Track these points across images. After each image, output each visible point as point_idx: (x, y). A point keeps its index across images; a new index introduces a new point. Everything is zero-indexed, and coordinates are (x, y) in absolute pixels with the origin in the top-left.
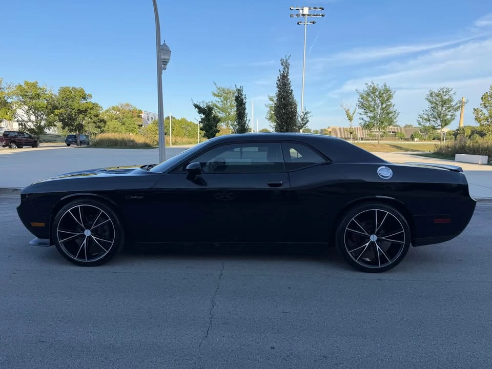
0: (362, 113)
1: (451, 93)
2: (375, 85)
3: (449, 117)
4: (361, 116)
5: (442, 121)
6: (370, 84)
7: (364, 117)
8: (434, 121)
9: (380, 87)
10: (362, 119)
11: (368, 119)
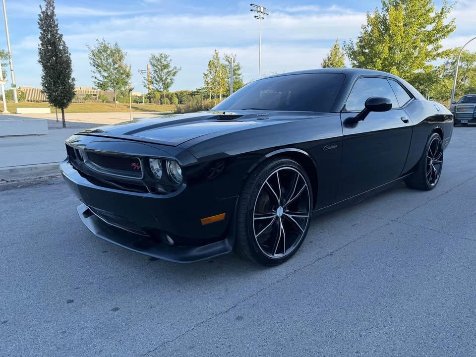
0: (95, 71)
1: (168, 59)
2: (106, 43)
3: (169, 81)
4: (94, 75)
5: (165, 84)
6: (101, 41)
7: (98, 75)
8: (157, 84)
9: (112, 46)
10: (96, 78)
11: (101, 79)
